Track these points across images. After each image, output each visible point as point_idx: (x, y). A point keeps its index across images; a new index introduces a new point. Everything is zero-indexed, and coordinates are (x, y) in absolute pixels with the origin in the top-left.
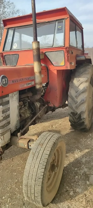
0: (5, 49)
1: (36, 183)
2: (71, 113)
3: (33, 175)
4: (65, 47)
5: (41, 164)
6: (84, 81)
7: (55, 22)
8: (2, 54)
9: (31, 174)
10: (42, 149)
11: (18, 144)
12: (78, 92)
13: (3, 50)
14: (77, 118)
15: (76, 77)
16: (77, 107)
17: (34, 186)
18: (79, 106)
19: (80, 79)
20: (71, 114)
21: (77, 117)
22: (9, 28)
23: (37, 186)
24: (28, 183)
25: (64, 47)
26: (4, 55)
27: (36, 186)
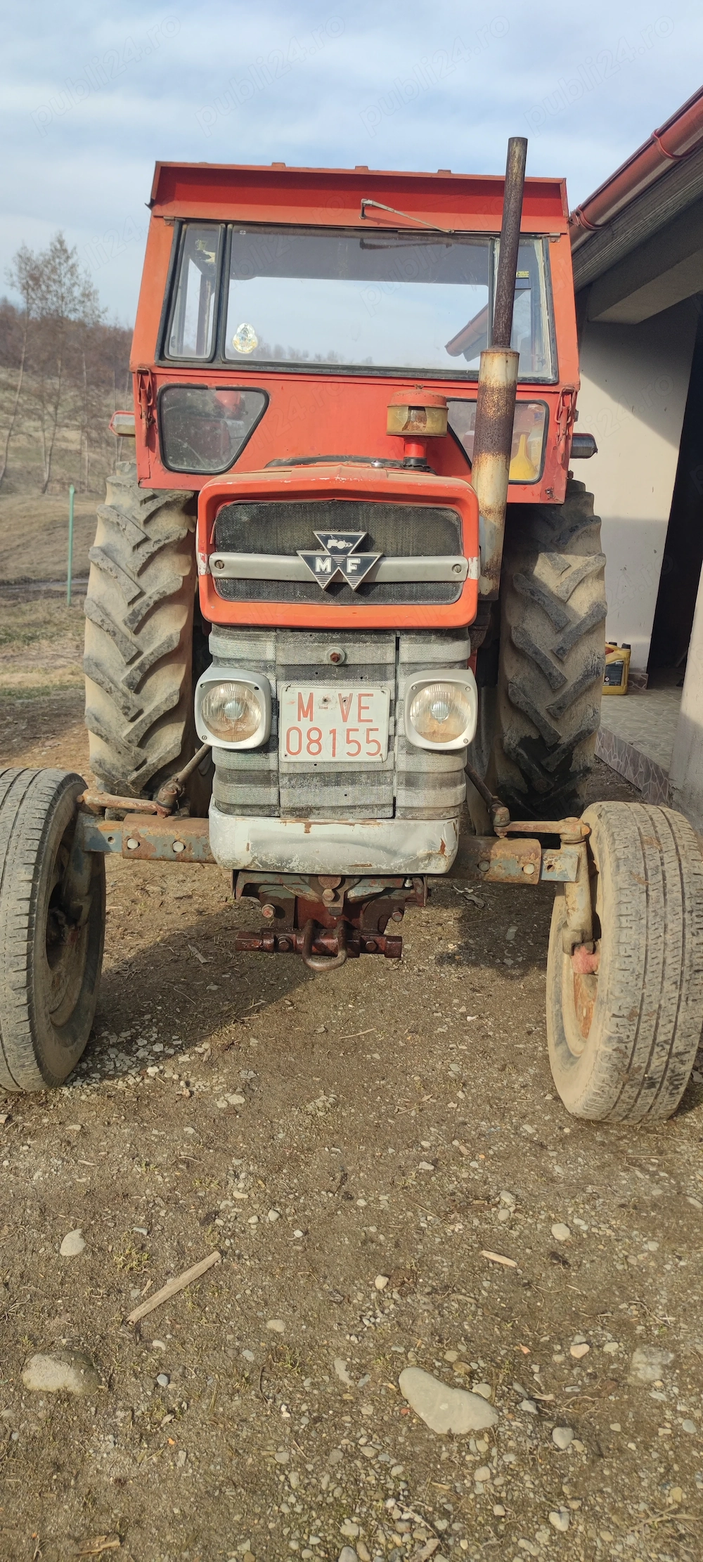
0: (172, 352)
1: (684, 991)
2: (519, 745)
3: (669, 961)
4: (560, 389)
5: (691, 912)
6: (590, 569)
7: (489, 243)
8: (153, 375)
9: (656, 961)
10: (669, 857)
11: (484, 866)
12: (568, 629)
13: (161, 356)
14: (551, 769)
15: (546, 550)
16: (559, 711)
17: (675, 1007)
18: (573, 703)
19: (569, 558)
20: (521, 751)
21: (552, 762)
22: (188, 221)
23: (690, 1003)
24: (647, 1000)
25: (555, 384)
26: (159, 387)
27: (683, 1004)
